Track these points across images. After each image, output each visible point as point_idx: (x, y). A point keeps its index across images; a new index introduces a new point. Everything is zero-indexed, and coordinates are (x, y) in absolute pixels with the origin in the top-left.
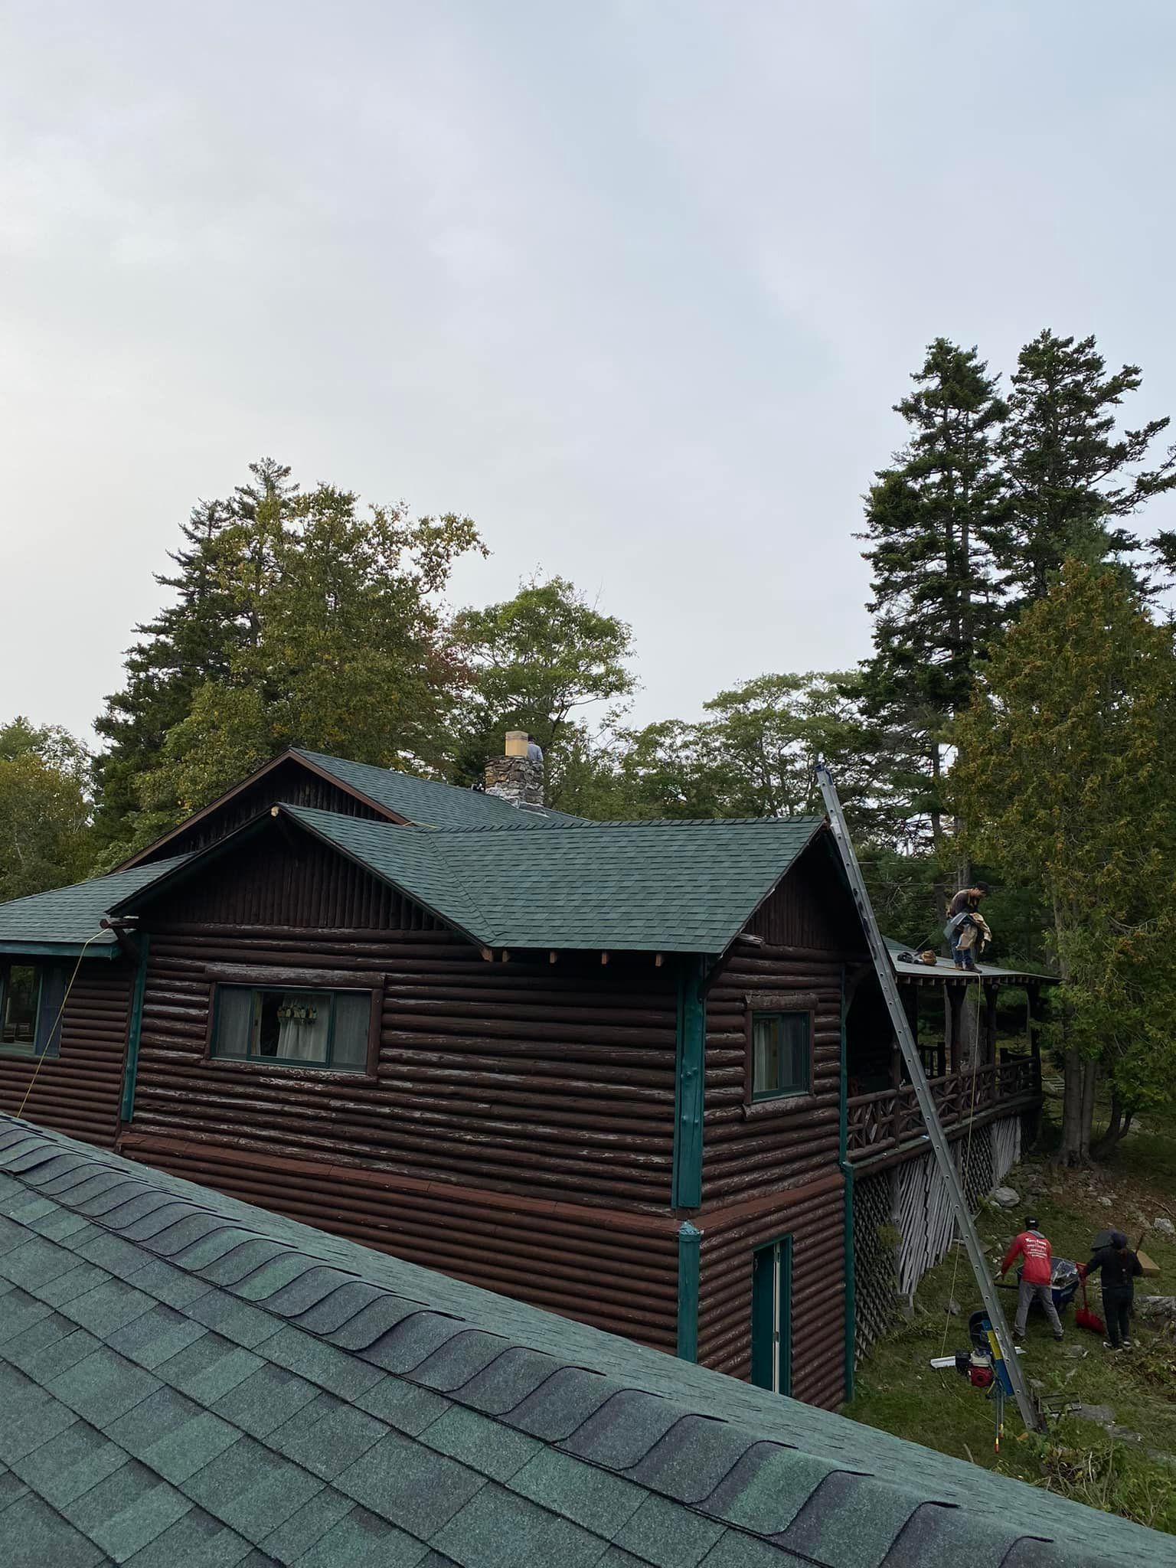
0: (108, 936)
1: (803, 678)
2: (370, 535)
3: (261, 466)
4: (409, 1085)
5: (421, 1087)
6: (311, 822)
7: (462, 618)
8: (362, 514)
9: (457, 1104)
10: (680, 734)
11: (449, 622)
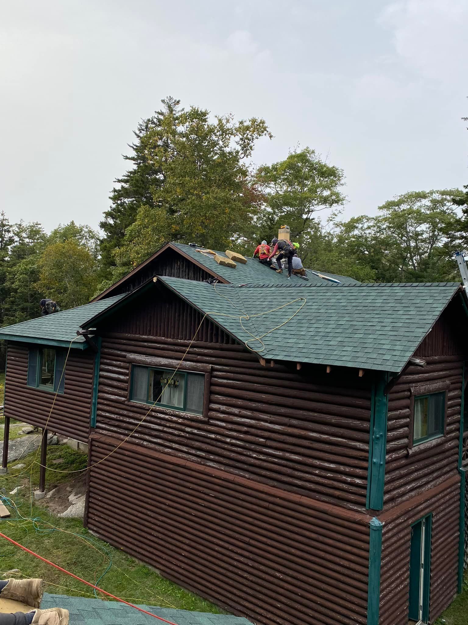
0: (82, 339)
1: (428, 193)
2: (216, 131)
3: (167, 100)
4: (224, 424)
5: (230, 426)
6: (173, 286)
7: (261, 170)
8: (212, 121)
9: (249, 437)
10: (366, 222)
11: (254, 172)
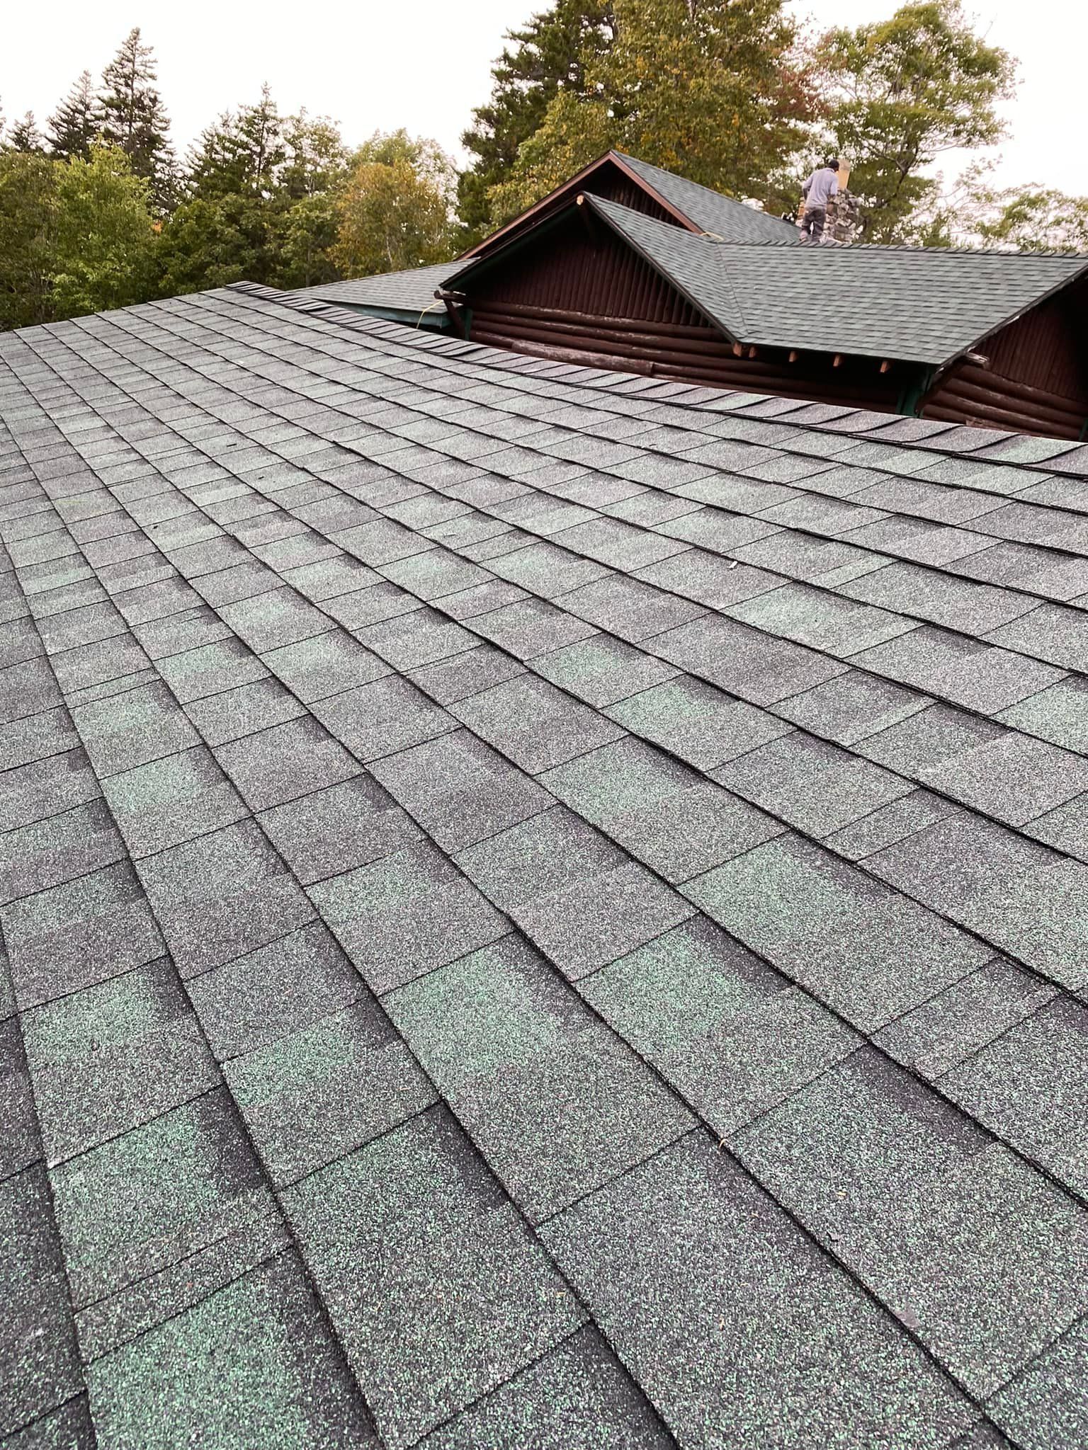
0: (440, 306)
6: (609, 214)
7: (829, 39)
10: (1055, 208)
11: (815, 41)
